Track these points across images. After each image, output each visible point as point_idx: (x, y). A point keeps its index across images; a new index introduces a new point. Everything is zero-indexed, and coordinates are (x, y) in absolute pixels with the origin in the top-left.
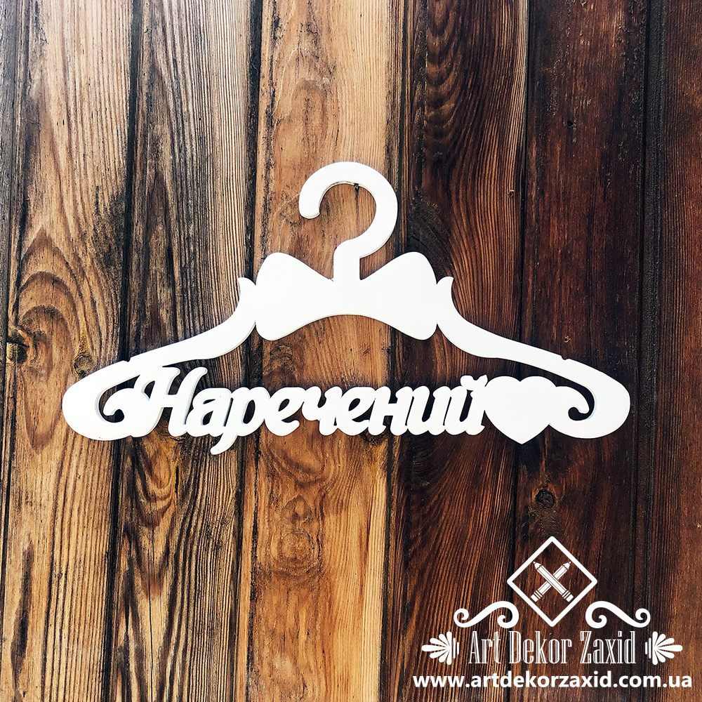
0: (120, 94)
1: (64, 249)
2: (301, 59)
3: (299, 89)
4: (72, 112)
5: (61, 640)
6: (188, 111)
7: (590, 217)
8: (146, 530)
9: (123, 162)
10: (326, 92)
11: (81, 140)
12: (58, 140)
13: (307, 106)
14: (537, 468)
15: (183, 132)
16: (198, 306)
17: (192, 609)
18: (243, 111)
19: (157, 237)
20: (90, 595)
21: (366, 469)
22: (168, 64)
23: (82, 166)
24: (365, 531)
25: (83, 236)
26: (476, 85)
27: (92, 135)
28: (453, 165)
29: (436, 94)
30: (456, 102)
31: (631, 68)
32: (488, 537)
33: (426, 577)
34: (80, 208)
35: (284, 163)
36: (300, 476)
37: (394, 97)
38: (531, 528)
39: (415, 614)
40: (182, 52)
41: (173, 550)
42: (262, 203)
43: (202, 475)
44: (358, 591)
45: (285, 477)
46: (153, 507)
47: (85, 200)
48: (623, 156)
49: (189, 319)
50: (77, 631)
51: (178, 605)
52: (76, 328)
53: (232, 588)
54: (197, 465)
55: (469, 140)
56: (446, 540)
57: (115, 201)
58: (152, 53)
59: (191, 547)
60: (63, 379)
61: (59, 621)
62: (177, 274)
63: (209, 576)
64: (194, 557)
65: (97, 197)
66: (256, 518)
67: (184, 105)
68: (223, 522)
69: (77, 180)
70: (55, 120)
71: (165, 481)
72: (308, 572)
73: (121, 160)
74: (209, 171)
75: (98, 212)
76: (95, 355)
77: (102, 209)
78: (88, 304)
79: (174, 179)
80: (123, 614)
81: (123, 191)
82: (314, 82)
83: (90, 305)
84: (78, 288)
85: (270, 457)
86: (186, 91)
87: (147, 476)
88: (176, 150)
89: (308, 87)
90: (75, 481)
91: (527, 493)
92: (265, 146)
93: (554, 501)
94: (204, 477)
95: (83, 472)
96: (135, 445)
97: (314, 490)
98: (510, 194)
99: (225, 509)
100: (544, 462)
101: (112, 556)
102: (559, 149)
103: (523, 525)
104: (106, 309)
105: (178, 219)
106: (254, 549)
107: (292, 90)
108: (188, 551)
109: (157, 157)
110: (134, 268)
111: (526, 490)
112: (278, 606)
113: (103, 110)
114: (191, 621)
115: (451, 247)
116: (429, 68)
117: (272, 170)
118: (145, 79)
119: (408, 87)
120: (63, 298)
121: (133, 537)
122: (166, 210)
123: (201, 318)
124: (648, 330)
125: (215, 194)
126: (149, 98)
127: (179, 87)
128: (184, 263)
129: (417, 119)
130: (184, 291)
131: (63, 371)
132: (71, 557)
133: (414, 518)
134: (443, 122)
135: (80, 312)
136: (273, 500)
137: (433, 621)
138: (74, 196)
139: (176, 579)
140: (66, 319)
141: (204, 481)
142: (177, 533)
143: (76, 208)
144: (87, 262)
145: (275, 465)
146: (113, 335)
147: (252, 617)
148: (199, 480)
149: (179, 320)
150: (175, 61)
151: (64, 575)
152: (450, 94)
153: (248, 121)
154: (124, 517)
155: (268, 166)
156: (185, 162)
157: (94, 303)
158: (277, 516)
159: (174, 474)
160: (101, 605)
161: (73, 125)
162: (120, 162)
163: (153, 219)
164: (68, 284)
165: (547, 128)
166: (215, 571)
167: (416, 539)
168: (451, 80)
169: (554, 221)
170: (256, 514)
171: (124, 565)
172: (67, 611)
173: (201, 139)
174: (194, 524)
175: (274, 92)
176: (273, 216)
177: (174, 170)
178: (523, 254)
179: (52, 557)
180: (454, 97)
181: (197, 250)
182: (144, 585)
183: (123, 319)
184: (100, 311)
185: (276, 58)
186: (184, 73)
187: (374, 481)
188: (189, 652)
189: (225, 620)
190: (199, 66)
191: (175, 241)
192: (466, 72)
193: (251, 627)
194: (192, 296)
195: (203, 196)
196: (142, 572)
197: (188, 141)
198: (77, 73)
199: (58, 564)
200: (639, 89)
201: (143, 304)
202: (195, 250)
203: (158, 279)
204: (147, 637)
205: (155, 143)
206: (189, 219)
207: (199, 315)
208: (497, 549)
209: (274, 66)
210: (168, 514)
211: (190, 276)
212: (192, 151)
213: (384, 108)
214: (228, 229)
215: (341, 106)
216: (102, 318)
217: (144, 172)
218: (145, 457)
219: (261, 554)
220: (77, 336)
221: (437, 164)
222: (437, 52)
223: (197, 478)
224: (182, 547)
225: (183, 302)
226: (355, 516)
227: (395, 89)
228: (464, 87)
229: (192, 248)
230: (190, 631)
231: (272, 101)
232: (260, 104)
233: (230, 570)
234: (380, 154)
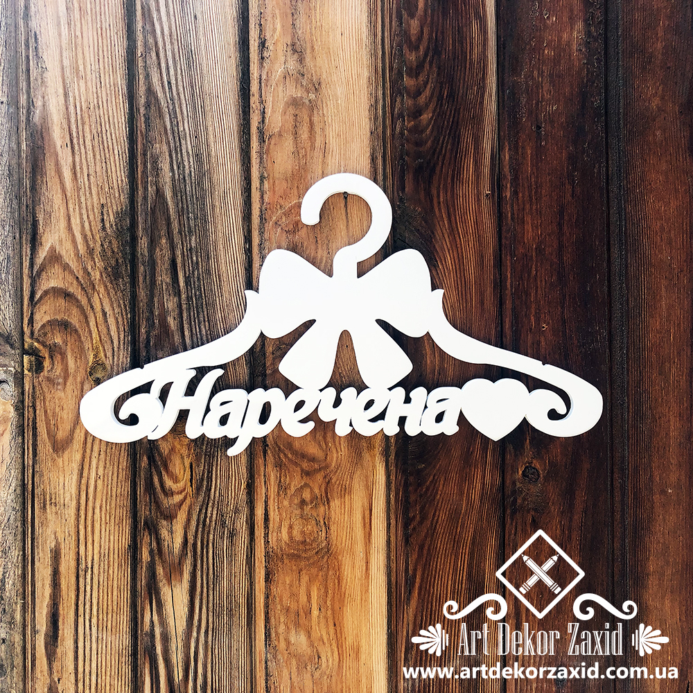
0: (119, 117)
1: (74, 265)
2: (288, 78)
3: (288, 105)
4: (75, 135)
5: (90, 629)
6: (184, 129)
7: (561, 214)
8: (164, 523)
9: (126, 180)
10: (312, 107)
11: (84, 161)
12: (62, 162)
13: (296, 121)
14: (523, 447)
15: (181, 150)
16: (203, 312)
17: (211, 592)
18: (236, 128)
19: (161, 250)
20: (115, 585)
21: (366, 456)
22: (163, 86)
23: (87, 186)
24: (367, 512)
25: (91, 252)
26: (451, 95)
27: (94, 156)
28: (433, 171)
29: (415, 104)
30: (434, 112)
31: (592, 74)
32: (480, 512)
33: (425, 552)
34: (87, 224)
35: (277, 175)
36: (305, 465)
37: (376, 110)
38: (519, 501)
39: (417, 585)
40: (176, 75)
41: (191, 541)
42: (258, 213)
43: (214, 469)
44: (364, 568)
45: (292, 467)
46: (171, 502)
47: (91, 217)
48: (588, 156)
49: (195, 324)
50: (105, 619)
51: (199, 590)
52: (89, 338)
53: (248, 571)
54: (210, 460)
55: (446, 147)
56: (442, 516)
57: (119, 216)
58: (147, 76)
59: (208, 536)
60: (79, 386)
61: (88, 611)
62: (182, 284)
63: (225, 562)
64: (211, 545)
65: (102, 214)
66: (266, 506)
67: (181, 124)
68: (237, 511)
69: (83, 199)
70: (59, 143)
71: (180, 477)
72: (317, 553)
73: (123, 178)
74: (207, 185)
75: (104, 228)
76: (108, 363)
77: (108, 225)
78: (100, 315)
79: (175, 194)
80: (147, 602)
81: (126, 208)
82: (302, 97)
83: (101, 316)
84: (89, 300)
85: (277, 449)
86: (181, 111)
87: (163, 473)
88: (175, 168)
89: (295, 103)
90: (96, 481)
91: (515, 470)
92: (258, 160)
93: (539, 476)
94: (217, 471)
95: (102, 472)
96: (150, 445)
97: (319, 477)
98: (487, 195)
99: (238, 499)
100: (528, 440)
101: (134, 548)
102: (529, 152)
103: (512, 498)
104: (117, 319)
105: (180, 232)
106: (266, 535)
107: (281, 106)
108: (205, 540)
109: (158, 174)
110: (141, 279)
111: (512, 466)
112: (291, 586)
113: (104, 131)
114: (211, 605)
115: (434, 247)
116: (408, 81)
117: (266, 183)
118: (142, 101)
119: (388, 99)
120: (75, 311)
121: (153, 529)
122: (169, 224)
123: (207, 323)
124: (617, 314)
125: (213, 207)
126: (147, 119)
127: (174, 107)
128: (188, 273)
129: (398, 130)
130: (189, 298)
131: (79, 379)
132: (96, 551)
133: (412, 498)
134: (422, 132)
135: (92, 323)
136: (282, 488)
137: (434, 591)
138: (81, 214)
139: (195, 566)
140: (79, 330)
141: (216, 475)
142: (194, 523)
143: (83, 226)
144: (96, 275)
145: (282, 456)
146: (124, 343)
147: (267, 597)
148: (212, 474)
149: (186, 326)
150: (169, 83)
151: (90, 569)
152: (427, 105)
153: (240, 138)
154: (143, 512)
155: (262, 179)
156: (184, 177)
157: (105, 314)
158: (286, 503)
159: (188, 470)
160: (126, 595)
161: (76, 147)
162: (122, 181)
163: (157, 233)
164: (79, 298)
165: (518, 132)
166: (232, 557)
167: (414, 517)
168: (428, 92)
169: (528, 219)
170: (266, 502)
171: (145, 556)
172: (95, 601)
173: (198, 156)
174: (209, 515)
175: (264, 109)
176: (269, 225)
177: (174, 186)
178: (500, 250)
179: (78, 553)
180: (432, 106)
181: (200, 260)
182: (166, 574)
183: (133, 328)
184: (111, 321)
185: (264, 77)
186: (178, 94)
187: (374, 467)
188: (210, 633)
189: (243, 601)
190: (192, 87)
191: (179, 253)
192: (441, 83)
193: (267, 606)
194: (196, 303)
195: (202, 209)
196: (163, 562)
197: (185, 158)
198: (77, 98)
199: (83, 559)
200: (600, 94)
201: (152, 312)
202: (197, 259)
203: (164, 289)
204: (171, 621)
205: (155, 162)
206: (190, 231)
207: (204, 320)
208: (489, 522)
209: (263, 84)
210: (185, 507)
211: (194, 285)
212: (190, 168)
213: (367, 120)
214: (227, 240)
215: (328, 120)
216: (113, 328)
217: (146, 189)
218: (160, 455)
219: (272, 539)
220: (90, 345)
221: (418, 171)
222: (414, 67)
223: (210, 472)
224: (199, 536)
225: (189, 310)
226: (358, 499)
227: (376, 101)
228: (440, 98)
229: (195, 258)
230: (211, 614)
231: (263, 118)
232: (252, 121)
233: (245, 555)
234: (365, 162)
